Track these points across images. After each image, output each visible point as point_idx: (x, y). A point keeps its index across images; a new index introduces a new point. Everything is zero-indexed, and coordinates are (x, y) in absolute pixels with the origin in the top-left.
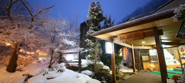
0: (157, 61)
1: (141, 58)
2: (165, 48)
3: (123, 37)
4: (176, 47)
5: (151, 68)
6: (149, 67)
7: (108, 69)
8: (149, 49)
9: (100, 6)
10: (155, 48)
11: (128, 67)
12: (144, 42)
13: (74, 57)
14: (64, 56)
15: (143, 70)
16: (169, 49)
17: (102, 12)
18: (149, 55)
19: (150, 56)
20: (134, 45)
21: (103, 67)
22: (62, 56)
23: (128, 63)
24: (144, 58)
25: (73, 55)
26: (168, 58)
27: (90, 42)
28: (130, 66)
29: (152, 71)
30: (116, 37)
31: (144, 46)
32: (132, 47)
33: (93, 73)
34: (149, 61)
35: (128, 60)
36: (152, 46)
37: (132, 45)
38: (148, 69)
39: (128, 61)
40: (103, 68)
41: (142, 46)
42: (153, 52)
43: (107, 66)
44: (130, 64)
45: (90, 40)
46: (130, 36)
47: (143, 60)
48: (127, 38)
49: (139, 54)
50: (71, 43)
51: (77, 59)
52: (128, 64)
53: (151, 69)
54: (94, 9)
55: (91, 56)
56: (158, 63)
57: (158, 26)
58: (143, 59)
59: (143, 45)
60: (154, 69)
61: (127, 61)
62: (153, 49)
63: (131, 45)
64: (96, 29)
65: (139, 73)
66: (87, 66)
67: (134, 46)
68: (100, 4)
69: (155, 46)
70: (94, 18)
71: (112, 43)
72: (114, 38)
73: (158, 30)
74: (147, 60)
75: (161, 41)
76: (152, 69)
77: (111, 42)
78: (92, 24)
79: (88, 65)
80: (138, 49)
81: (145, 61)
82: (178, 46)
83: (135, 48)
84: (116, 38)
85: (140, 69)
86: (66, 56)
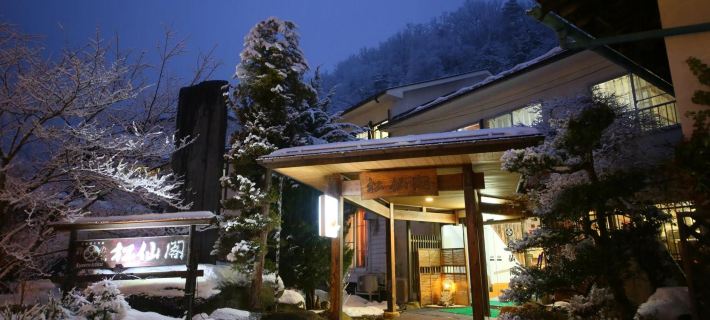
0: (463, 270)
1: (415, 255)
2: (490, 222)
3: (379, 182)
4: (518, 220)
5: (443, 293)
6: (438, 293)
7: (301, 303)
8: (442, 224)
9: (294, 42)
10: (461, 221)
11: (363, 296)
12: (429, 199)
13: (163, 252)
14: (97, 249)
15: (417, 304)
16: (502, 225)
17: (302, 67)
18: (439, 245)
19: (442, 250)
20: (395, 207)
21: (281, 293)
22: (85, 247)
23: (361, 278)
24: (426, 256)
25: (153, 245)
26: (496, 258)
27: (253, 189)
28: (370, 293)
29: (447, 303)
30: (354, 176)
31: (428, 210)
32: (392, 214)
33: (252, 315)
34: (438, 269)
35: (364, 265)
36: (453, 212)
37: (392, 205)
38: (435, 300)
39: (364, 270)
40: (282, 300)
41: (421, 210)
42: (454, 236)
43: (298, 289)
44: (372, 286)
45: (249, 182)
46: (401, 179)
47: (421, 265)
48: (391, 187)
49: (410, 240)
50: (156, 186)
51: (178, 262)
52: (361, 283)
53: (443, 299)
54: (272, 50)
55: (253, 245)
56: (466, 274)
57: (473, 162)
58: (420, 259)
59: (424, 209)
60: (455, 299)
61: (358, 270)
62: (454, 224)
63: (388, 206)
64: (277, 134)
65: (406, 314)
66: (218, 292)
67: (397, 211)
68: (297, 34)
69: (463, 215)
70: (272, 90)
71: (339, 199)
72: (345, 180)
73: (472, 172)
74: (435, 264)
75: (480, 199)
76: (446, 298)
77: (334, 196)
78: (261, 113)
79: (222, 289)
80: (408, 222)
81: (428, 269)
82: (524, 218)
83: (399, 218)
84: (353, 182)
85: (410, 300)
86: (111, 246)
